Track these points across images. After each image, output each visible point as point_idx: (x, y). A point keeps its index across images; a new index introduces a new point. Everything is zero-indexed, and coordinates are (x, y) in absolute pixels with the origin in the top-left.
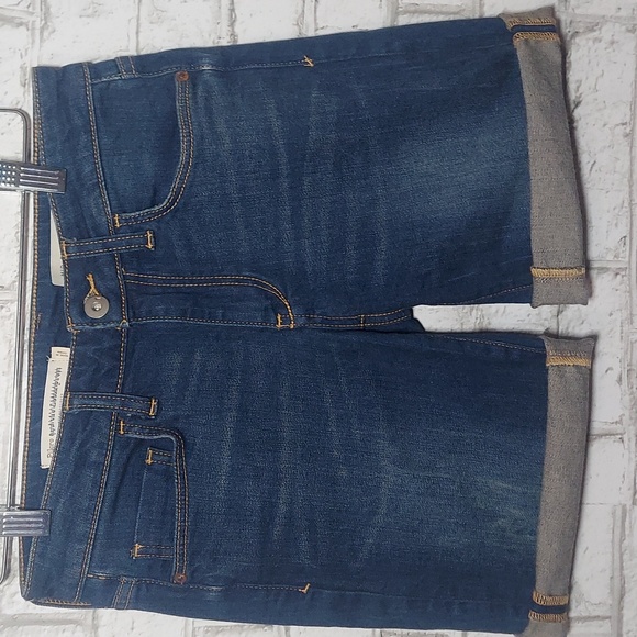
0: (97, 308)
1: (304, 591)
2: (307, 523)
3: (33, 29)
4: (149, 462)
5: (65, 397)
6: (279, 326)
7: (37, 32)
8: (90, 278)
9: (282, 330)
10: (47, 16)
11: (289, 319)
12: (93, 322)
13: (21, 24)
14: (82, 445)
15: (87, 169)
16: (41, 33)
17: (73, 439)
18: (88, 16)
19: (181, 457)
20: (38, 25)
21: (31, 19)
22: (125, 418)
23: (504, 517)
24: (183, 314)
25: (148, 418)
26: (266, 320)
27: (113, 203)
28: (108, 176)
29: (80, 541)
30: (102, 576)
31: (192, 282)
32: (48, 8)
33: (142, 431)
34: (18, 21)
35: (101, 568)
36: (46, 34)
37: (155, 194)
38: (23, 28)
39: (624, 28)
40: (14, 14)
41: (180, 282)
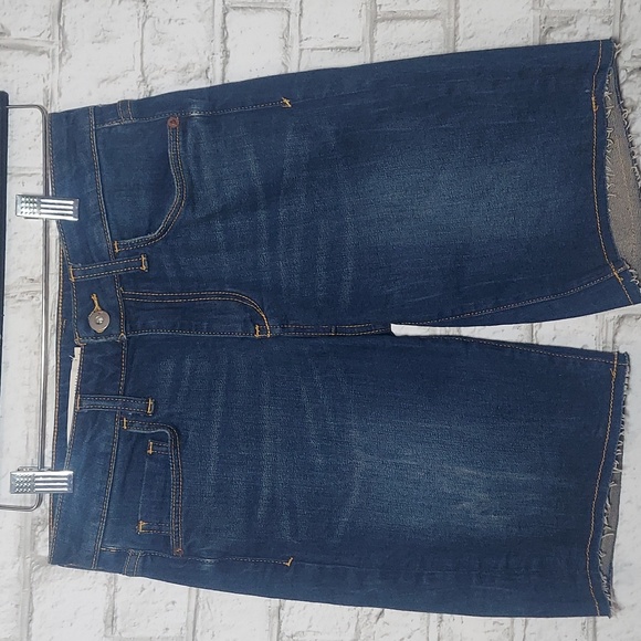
0: (100, 321)
1: (288, 564)
2: (287, 504)
3: (53, 55)
4: (150, 452)
5: (76, 398)
6: (257, 335)
7: (57, 58)
8: (94, 297)
9: (259, 339)
10: (64, 44)
11: (266, 329)
12: (97, 335)
13: (43, 53)
14: (92, 438)
15: (91, 203)
16: (60, 59)
17: (84, 434)
18: (99, 42)
19: (175, 447)
20: (57, 53)
21: (52, 47)
22: (127, 416)
23: (470, 500)
24: (173, 328)
25: (146, 415)
26: (246, 330)
27: (113, 232)
28: (109, 209)
29: (94, 520)
30: (113, 549)
31: (181, 297)
32: (65, 37)
33: (142, 427)
34: (40, 50)
35: (112, 542)
36: (64, 60)
37: (150, 225)
38: (45, 56)
39: (599, 20)
40: (37, 44)
41: (170, 298)
